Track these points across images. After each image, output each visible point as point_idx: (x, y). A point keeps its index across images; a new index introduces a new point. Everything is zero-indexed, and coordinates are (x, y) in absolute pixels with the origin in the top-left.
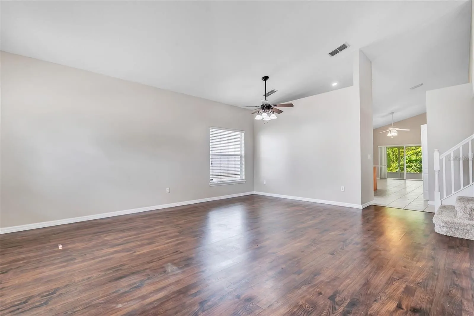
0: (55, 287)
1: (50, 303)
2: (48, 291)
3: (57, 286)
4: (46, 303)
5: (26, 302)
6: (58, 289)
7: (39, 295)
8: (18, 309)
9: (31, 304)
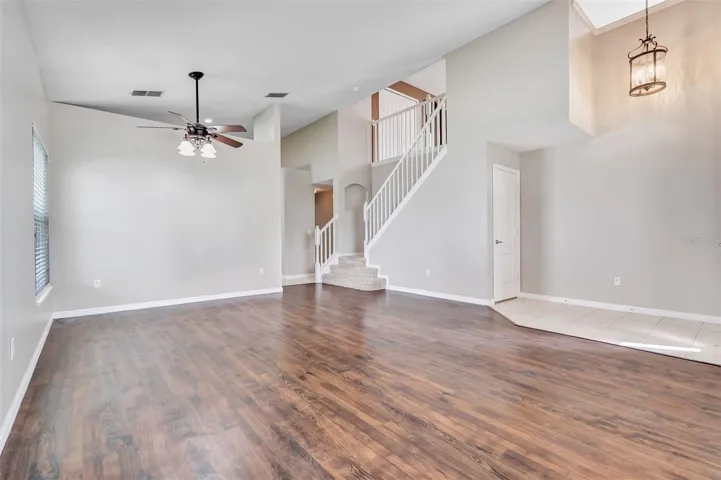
0: (592, 428)
1: (612, 415)
2: (603, 429)
3: (588, 427)
4: (617, 417)
5: (637, 435)
6: (589, 423)
7: (616, 433)
8: (649, 433)
9: (632, 428)
